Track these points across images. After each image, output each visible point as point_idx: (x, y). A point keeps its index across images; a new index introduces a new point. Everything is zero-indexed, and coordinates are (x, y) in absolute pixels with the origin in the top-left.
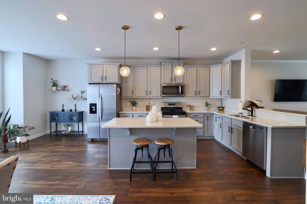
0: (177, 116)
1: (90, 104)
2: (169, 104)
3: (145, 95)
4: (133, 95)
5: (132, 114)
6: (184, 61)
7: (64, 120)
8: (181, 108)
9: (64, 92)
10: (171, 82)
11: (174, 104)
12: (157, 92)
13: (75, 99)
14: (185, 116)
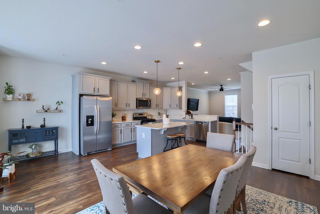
0: (151, 123)
1: (87, 116)
2: (140, 114)
3: (125, 107)
4: (116, 107)
5: (120, 124)
6: (150, 82)
7: (36, 139)
8: (146, 117)
9: (29, 102)
10: (142, 97)
11: (142, 114)
12: (133, 104)
13: (46, 111)
14: (155, 122)
